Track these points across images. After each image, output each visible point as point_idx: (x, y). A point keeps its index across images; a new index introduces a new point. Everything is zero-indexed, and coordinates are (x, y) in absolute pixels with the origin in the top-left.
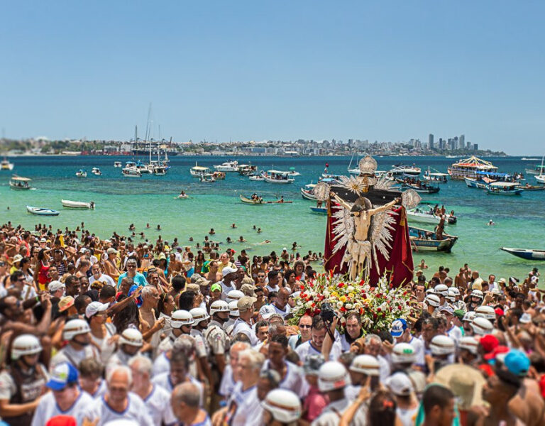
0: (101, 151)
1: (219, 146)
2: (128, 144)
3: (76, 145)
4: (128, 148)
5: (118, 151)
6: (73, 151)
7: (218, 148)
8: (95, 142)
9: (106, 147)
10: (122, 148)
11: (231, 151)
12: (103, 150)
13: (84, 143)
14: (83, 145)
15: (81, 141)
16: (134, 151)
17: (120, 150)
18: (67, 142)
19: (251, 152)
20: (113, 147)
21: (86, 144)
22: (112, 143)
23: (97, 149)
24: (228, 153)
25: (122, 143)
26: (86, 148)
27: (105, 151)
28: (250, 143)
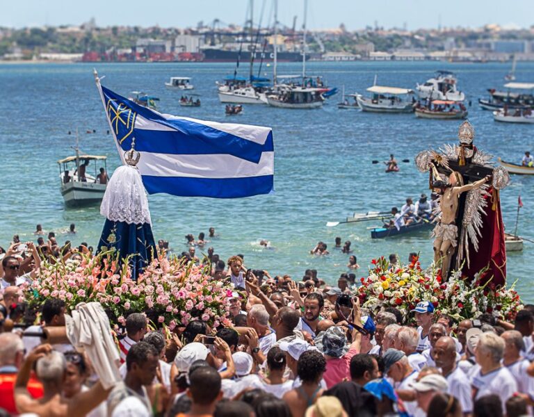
0: (130, 51)
1: (411, 38)
2: (193, 33)
3: (72, 37)
4: (193, 45)
5: (168, 50)
6: (65, 52)
7: (408, 43)
8: (115, 30)
9: (140, 42)
10: (177, 43)
11: (441, 49)
12: (134, 49)
13: (89, 34)
14: (87, 39)
15: (82, 27)
16: (207, 52)
17: (173, 48)
18: (51, 30)
19: (491, 51)
20: (159, 41)
21: (95, 34)
22: (156, 32)
23: (121, 47)
24: (432, 55)
25: (177, 32)
26: (94, 44)
27: (141, 50)
28: (487, 30)
